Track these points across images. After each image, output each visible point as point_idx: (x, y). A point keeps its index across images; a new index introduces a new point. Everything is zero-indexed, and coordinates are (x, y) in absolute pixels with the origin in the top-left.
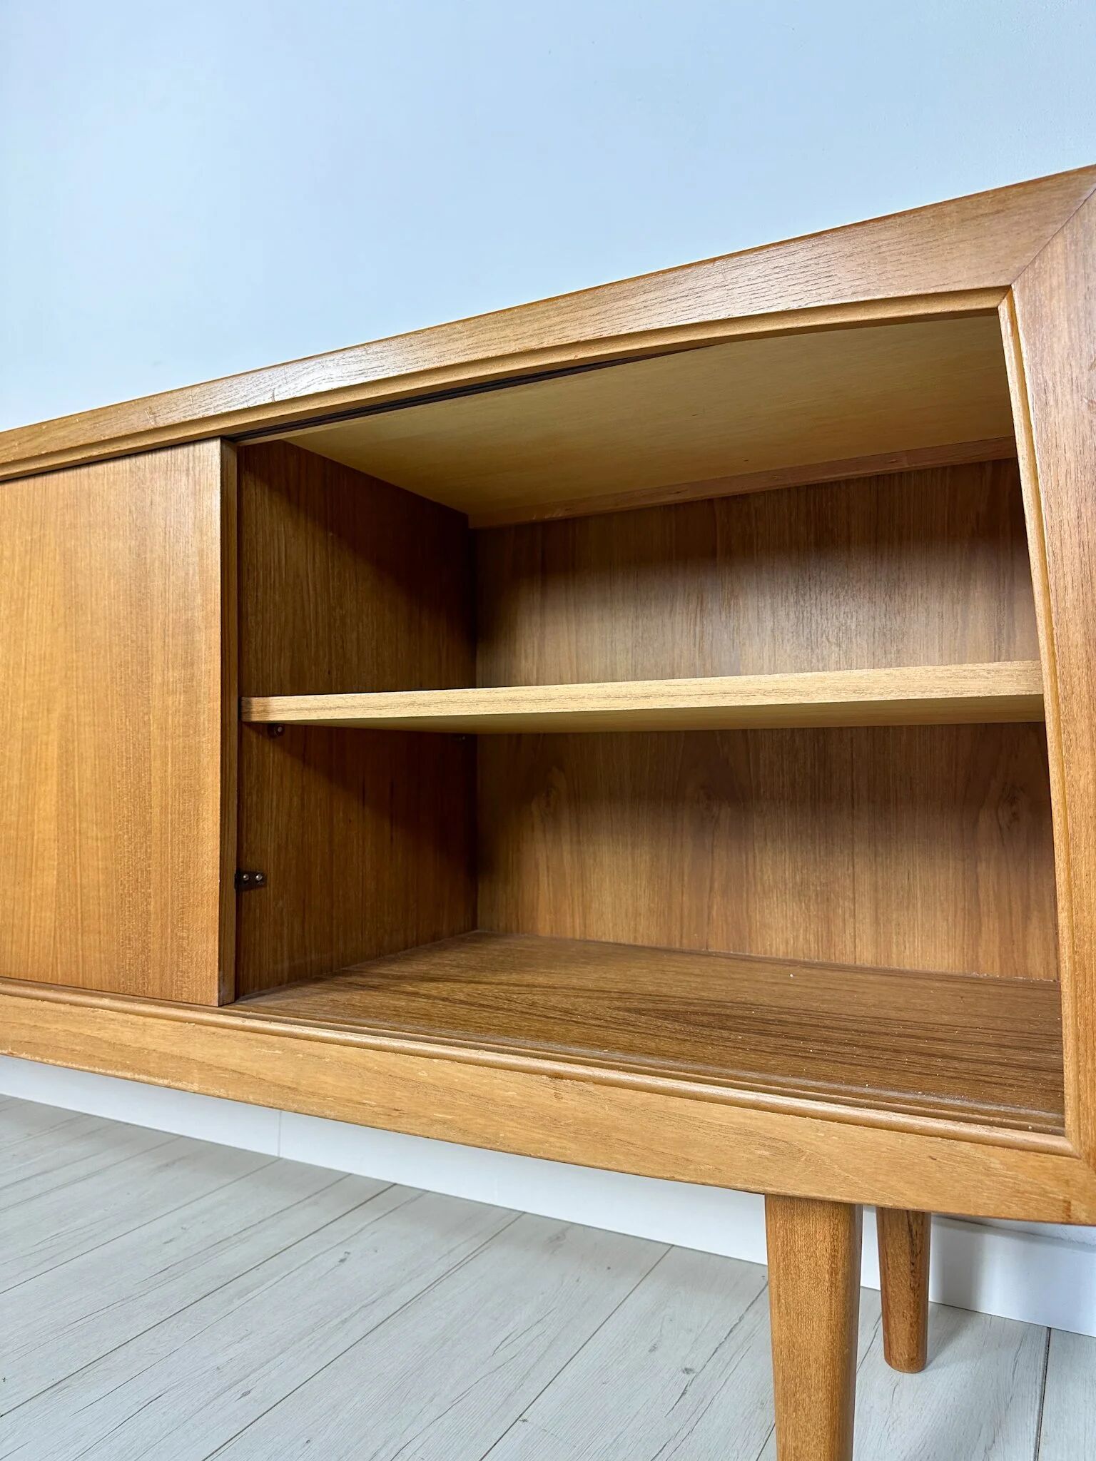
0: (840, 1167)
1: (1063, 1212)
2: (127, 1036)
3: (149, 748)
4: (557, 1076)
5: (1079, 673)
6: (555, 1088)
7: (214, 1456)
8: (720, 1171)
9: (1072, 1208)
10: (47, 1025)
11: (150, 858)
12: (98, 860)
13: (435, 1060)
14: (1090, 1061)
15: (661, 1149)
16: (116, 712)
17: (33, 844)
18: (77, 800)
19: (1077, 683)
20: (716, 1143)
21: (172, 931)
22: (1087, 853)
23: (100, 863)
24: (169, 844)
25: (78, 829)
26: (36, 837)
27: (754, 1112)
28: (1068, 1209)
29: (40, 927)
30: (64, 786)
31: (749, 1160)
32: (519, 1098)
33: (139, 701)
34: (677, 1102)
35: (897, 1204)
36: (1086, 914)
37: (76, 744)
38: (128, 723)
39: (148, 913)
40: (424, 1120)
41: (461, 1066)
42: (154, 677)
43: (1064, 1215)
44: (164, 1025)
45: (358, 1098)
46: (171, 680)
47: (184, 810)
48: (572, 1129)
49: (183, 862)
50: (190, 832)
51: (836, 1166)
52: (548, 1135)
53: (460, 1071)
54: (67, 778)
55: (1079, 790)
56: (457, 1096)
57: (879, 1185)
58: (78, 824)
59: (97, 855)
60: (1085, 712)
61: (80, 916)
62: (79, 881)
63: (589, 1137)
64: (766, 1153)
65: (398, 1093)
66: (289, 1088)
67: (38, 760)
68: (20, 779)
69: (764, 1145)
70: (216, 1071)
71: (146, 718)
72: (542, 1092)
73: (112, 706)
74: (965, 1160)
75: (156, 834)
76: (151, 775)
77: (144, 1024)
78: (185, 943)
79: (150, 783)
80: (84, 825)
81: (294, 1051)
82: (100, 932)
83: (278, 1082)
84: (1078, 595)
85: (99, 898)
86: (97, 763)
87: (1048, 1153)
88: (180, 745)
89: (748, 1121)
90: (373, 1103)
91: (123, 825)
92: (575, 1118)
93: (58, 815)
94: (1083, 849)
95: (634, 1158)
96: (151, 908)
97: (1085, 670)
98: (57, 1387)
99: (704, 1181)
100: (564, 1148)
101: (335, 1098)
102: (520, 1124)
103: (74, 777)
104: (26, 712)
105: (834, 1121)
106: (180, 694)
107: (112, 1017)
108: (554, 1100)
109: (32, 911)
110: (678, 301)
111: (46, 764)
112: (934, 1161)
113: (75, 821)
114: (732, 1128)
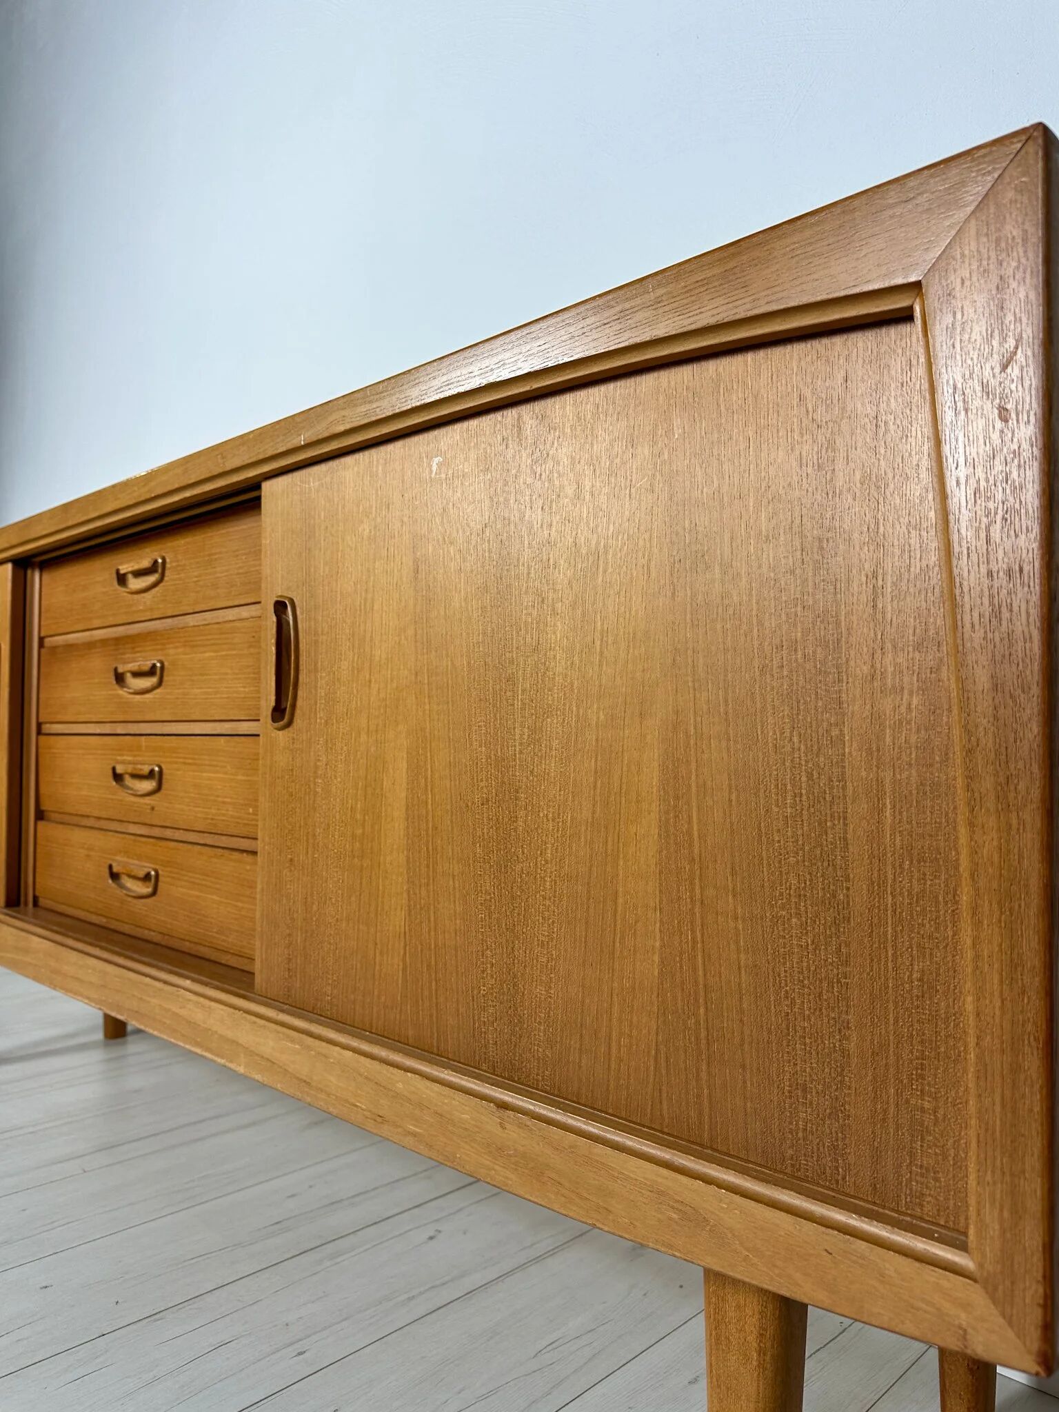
0: (741, 1244)
1: (958, 1340)
2: (198, 1016)
3: (842, 779)
4: (503, 1106)
5: (985, 721)
6: (499, 1117)
7: (252, 1408)
8: (635, 1227)
9: (968, 1337)
10: (148, 999)
11: (847, 963)
12: (738, 951)
13: (409, 1074)
14: (989, 1172)
15: (585, 1195)
16: (771, 720)
17: (616, 911)
18: (696, 851)
19: (983, 733)
20: (632, 1198)
21: (898, 1094)
22: (990, 932)
23: (742, 956)
24: (889, 945)
25: (698, 896)
26: (620, 901)
27: (665, 1172)
28: (965, 1338)
29: (630, 1036)
30: (672, 829)
31: (659, 1220)
32: (473, 1122)
33: (820, 704)
34: (599, 1149)
35: (793, 1295)
36: (987, 1002)
37: (693, 766)
38: (795, 739)
39: (845, 1053)
40: (400, 1130)
41: (428, 1083)
42: (852, 663)
43: (959, 1344)
44: (222, 1010)
45: (352, 1100)
46: (890, 669)
47: (924, 891)
48: (513, 1159)
49: (920, 980)
50: (937, 929)
51: (737, 1242)
52: (495, 1163)
53: (427, 1088)
54: (676, 817)
55: (983, 857)
56: (425, 1112)
57: (777, 1271)
58: (698, 891)
59: (737, 942)
60: (990, 768)
61: (703, 1034)
62: (701, 980)
63: (526, 1171)
64: (675, 1216)
65: (381, 1101)
66: (305, 1081)
67: (624, 787)
68: (594, 813)
69: (673, 1207)
70: (256, 1058)
71: (836, 732)
72: (490, 1120)
73: (764, 708)
74: (860, 1261)
75: (859, 924)
76: (845, 825)
77: (209, 1007)
78: (928, 1120)
79: (845, 839)
80: (711, 892)
81: (309, 1048)
82: (743, 1067)
83: (298, 1075)
84: (986, 632)
85: (742, 1011)
86: (734, 797)
87: (945, 1269)
88: (913, 780)
89: (660, 1180)
90: (363, 1107)
91: (789, 900)
92: (515, 1150)
93: (661, 872)
94: (986, 927)
95: (563, 1199)
96: (852, 1047)
97: (991, 719)
98: (152, 1318)
99: (620, 1234)
100: (507, 1178)
101: (337, 1097)
102: (472, 1147)
103: (690, 817)
104: (602, 717)
105: (736, 1194)
106: (911, 693)
107: (189, 998)
108: (500, 1129)
109: (616, 1009)
110: (611, 325)
111: (638, 795)
112: (830, 1256)
113: (692, 883)
114: (646, 1184)
